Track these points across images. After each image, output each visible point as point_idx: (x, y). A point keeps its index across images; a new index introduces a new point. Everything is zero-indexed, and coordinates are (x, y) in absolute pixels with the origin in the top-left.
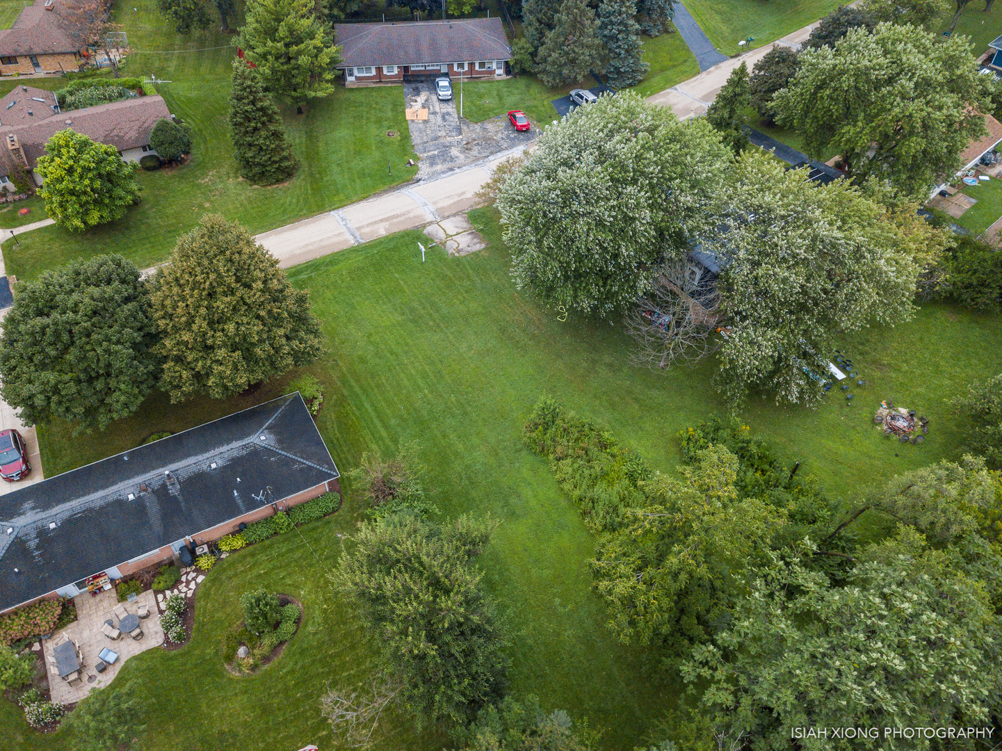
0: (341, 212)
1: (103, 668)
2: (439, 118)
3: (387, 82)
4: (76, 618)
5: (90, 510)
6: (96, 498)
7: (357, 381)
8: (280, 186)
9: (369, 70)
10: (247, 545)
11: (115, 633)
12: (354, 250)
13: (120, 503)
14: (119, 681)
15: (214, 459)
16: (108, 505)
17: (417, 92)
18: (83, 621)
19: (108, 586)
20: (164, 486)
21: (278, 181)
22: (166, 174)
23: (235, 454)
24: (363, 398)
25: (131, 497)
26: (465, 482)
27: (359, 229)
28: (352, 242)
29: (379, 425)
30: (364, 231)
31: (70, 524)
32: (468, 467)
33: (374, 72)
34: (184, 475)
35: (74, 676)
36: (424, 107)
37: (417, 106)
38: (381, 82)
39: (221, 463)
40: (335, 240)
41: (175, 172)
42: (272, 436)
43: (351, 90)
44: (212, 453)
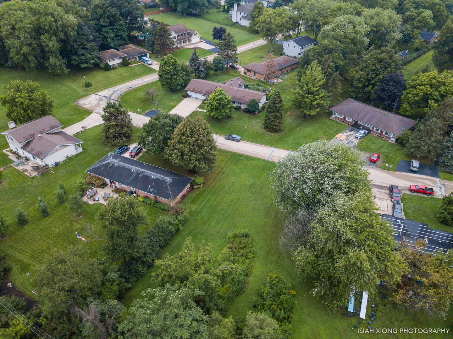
0: (275, 149)
1: (94, 200)
2: (347, 142)
3: (345, 123)
4: (104, 188)
5: (124, 167)
6: (127, 166)
7: (216, 190)
8: (270, 133)
9: (341, 116)
10: (143, 202)
11: (103, 196)
12: (264, 160)
13: (130, 170)
14: (93, 205)
15: (154, 175)
16: (128, 169)
17: (352, 130)
18: (104, 190)
19: (114, 187)
20: (140, 173)
21: (270, 132)
22: (247, 115)
23: (159, 178)
24: (211, 194)
25: (133, 170)
26: (201, 232)
27: (273, 156)
28: (266, 158)
29: (205, 202)
30: (274, 157)
31: (119, 167)
32: (207, 229)
33: (343, 118)
34: (146, 174)
35: (89, 197)
36: (347, 136)
37: (345, 134)
38: (344, 122)
39: (155, 177)
40: (263, 155)
41: (249, 115)
42: (171, 181)
43: (330, 119)
44: (154, 174)
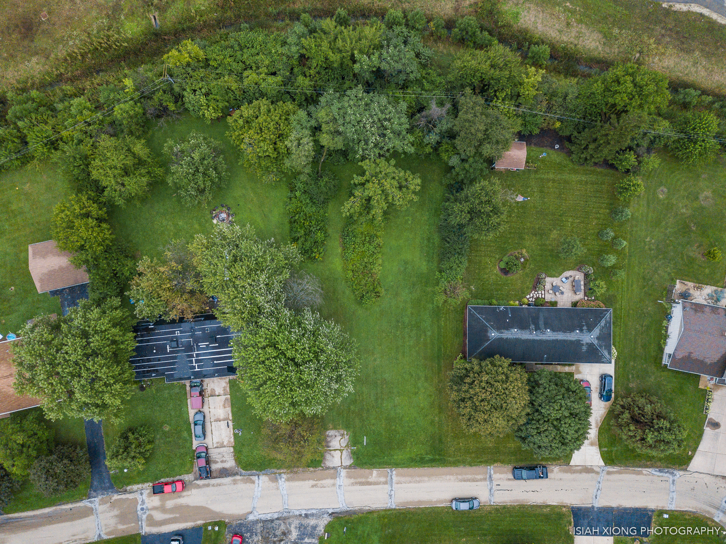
1: (567, 278)
4: (572, 302)
6: (560, 336)
13: (553, 330)
14: (563, 270)
15: (514, 333)
16: (557, 331)
18: (570, 300)
20: (536, 330)
23: (506, 332)
24: (436, 354)
25: (549, 331)
26: (416, 286)
27: (386, 483)
28: (394, 472)
31: (571, 330)
32: (411, 293)
34: (528, 332)
39: (513, 330)
40: (403, 479)
42: (489, 334)
44: (515, 336)
